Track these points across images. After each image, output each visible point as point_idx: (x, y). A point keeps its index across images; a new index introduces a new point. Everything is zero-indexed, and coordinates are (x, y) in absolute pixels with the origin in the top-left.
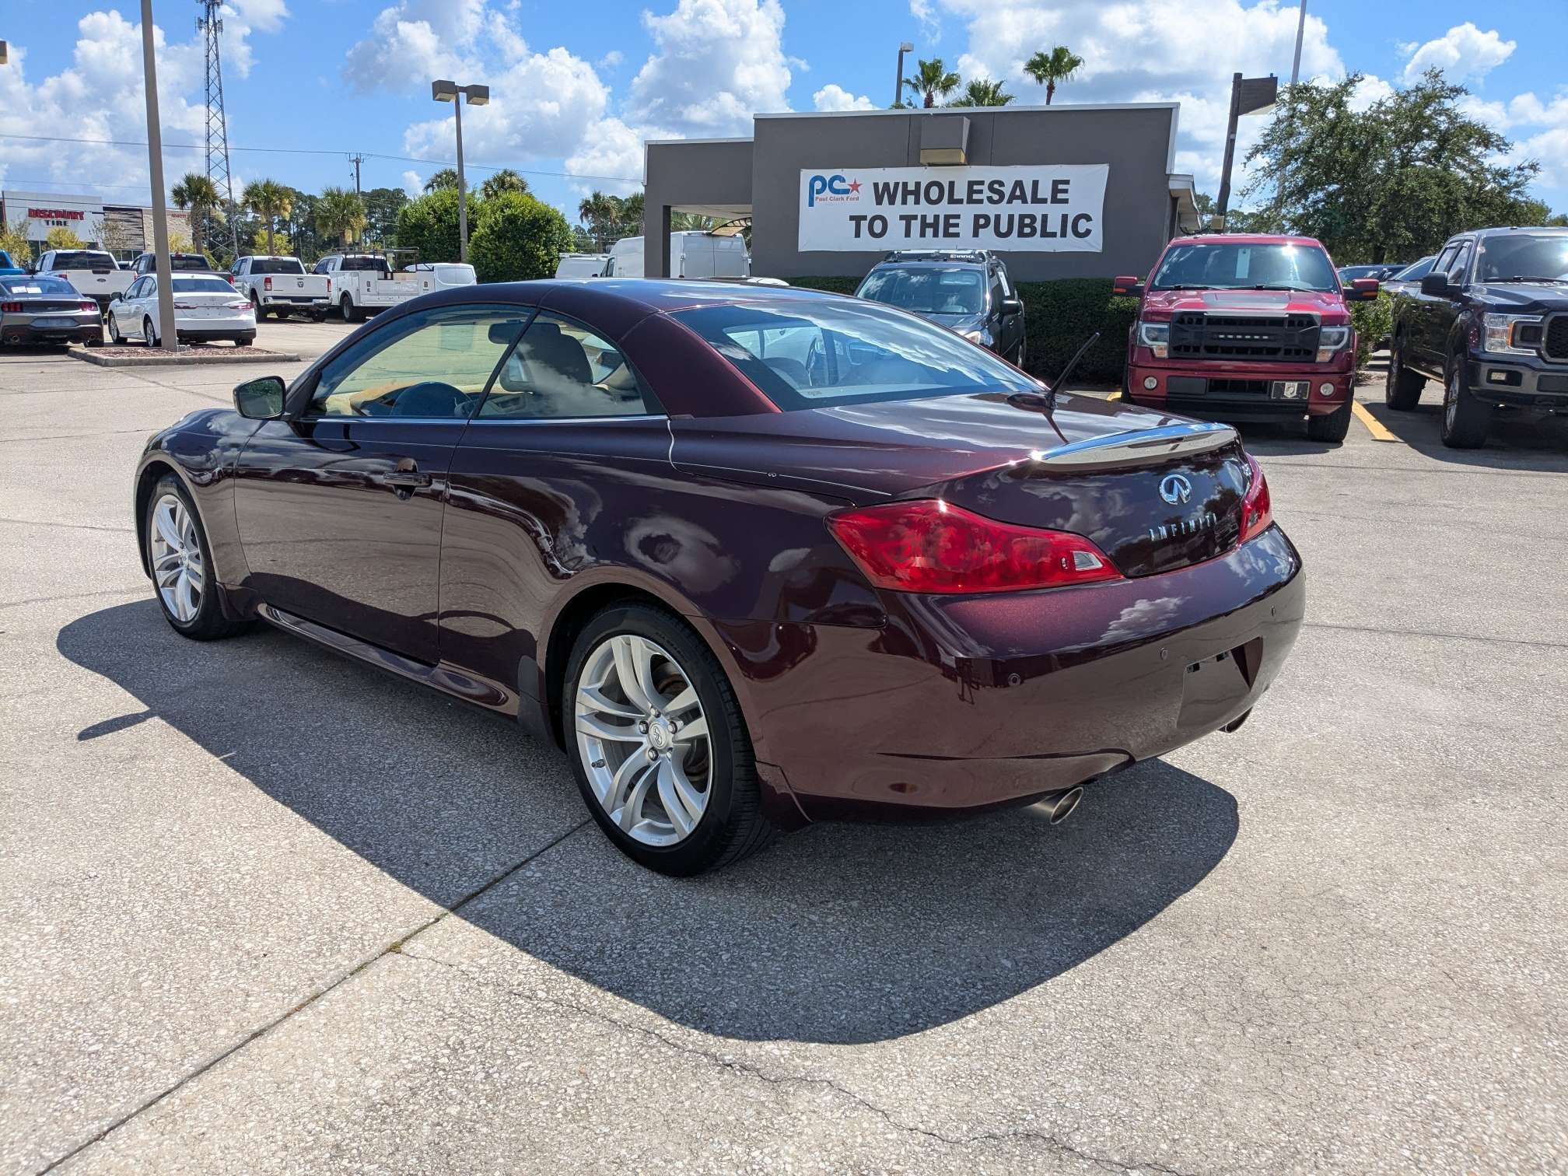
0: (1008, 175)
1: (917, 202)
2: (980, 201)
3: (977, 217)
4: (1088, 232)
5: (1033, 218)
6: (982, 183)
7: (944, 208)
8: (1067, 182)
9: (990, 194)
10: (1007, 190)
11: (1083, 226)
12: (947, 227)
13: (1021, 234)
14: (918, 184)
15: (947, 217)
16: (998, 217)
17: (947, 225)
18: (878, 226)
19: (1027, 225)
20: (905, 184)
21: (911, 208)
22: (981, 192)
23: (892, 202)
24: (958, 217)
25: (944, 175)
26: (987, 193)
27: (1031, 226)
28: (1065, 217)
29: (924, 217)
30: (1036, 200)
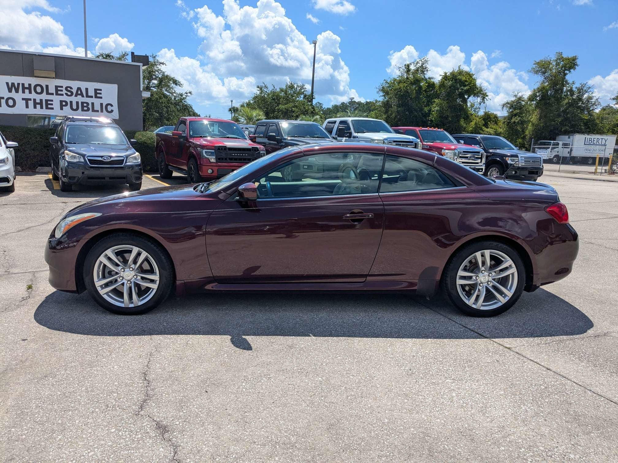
0: (75, 85)
1: (30, 92)
2: (62, 95)
3: (61, 102)
4: (112, 111)
5: (88, 104)
6: (62, 87)
7: (44, 97)
8: (101, 90)
9: (67, 92)
10: (74, 91)
11: (110, 109)
12: (48, 104)
13: (83, 110)
14: (30, 85)
15: (47, 101)
16: (71, 102)
17: (47, 104)
18: (11, 102)
19: (85, 107)
20: (23, 84)
21: (27, 95)
22: (62, 91)
23: (17, 91)
24: (52, 101)
25: (43, 82)
26: (64, 92)
27: (87, 107)
28: (101, 104)
29: (35, 100)
30: (87, 96)
